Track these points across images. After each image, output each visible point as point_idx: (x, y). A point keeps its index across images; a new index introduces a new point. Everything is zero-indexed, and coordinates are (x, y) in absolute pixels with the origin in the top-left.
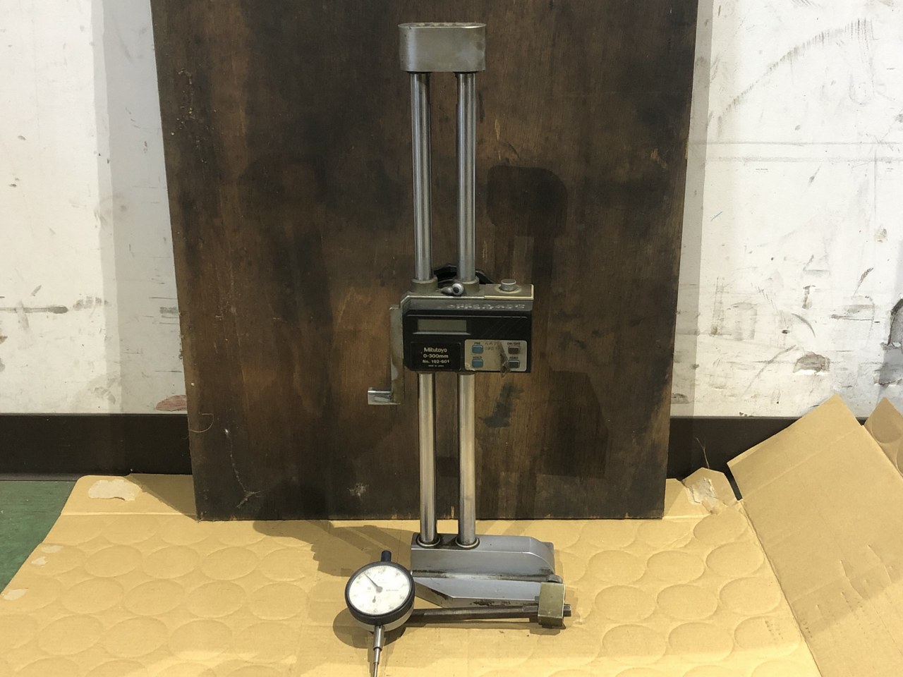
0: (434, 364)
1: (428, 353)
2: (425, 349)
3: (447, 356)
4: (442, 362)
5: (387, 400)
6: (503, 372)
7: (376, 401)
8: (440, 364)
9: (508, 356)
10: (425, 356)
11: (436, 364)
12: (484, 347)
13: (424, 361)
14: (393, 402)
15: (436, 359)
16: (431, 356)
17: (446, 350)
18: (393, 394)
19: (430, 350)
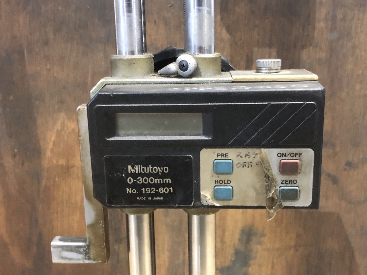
0: (147, 195)
1: (135, 176)
2: (130, 167)
3: (168, 180)
4: (161, 190)
5: (80, 256)
6: (271, 208)
7: (63, 258)
8: (157, 194)
9: (279, 178)
10: (130, 180)
11: (150, 195)
12: (235, 163)
13: (129, 191)
14: (89, 258)
15: (150, 186)
16: (141, 180)
17: (166, 169)
18: (88, 246)
19: (138, 169)
